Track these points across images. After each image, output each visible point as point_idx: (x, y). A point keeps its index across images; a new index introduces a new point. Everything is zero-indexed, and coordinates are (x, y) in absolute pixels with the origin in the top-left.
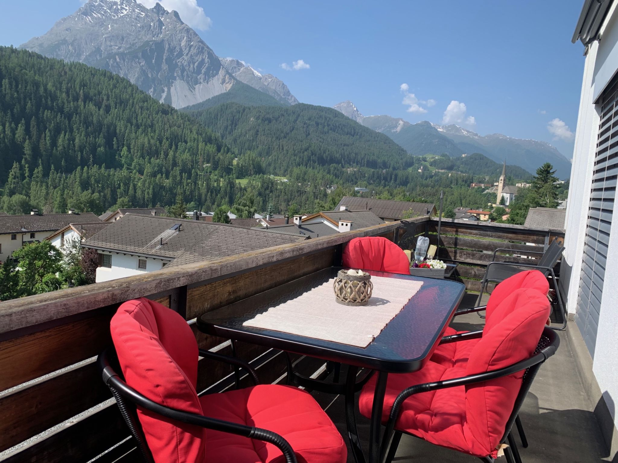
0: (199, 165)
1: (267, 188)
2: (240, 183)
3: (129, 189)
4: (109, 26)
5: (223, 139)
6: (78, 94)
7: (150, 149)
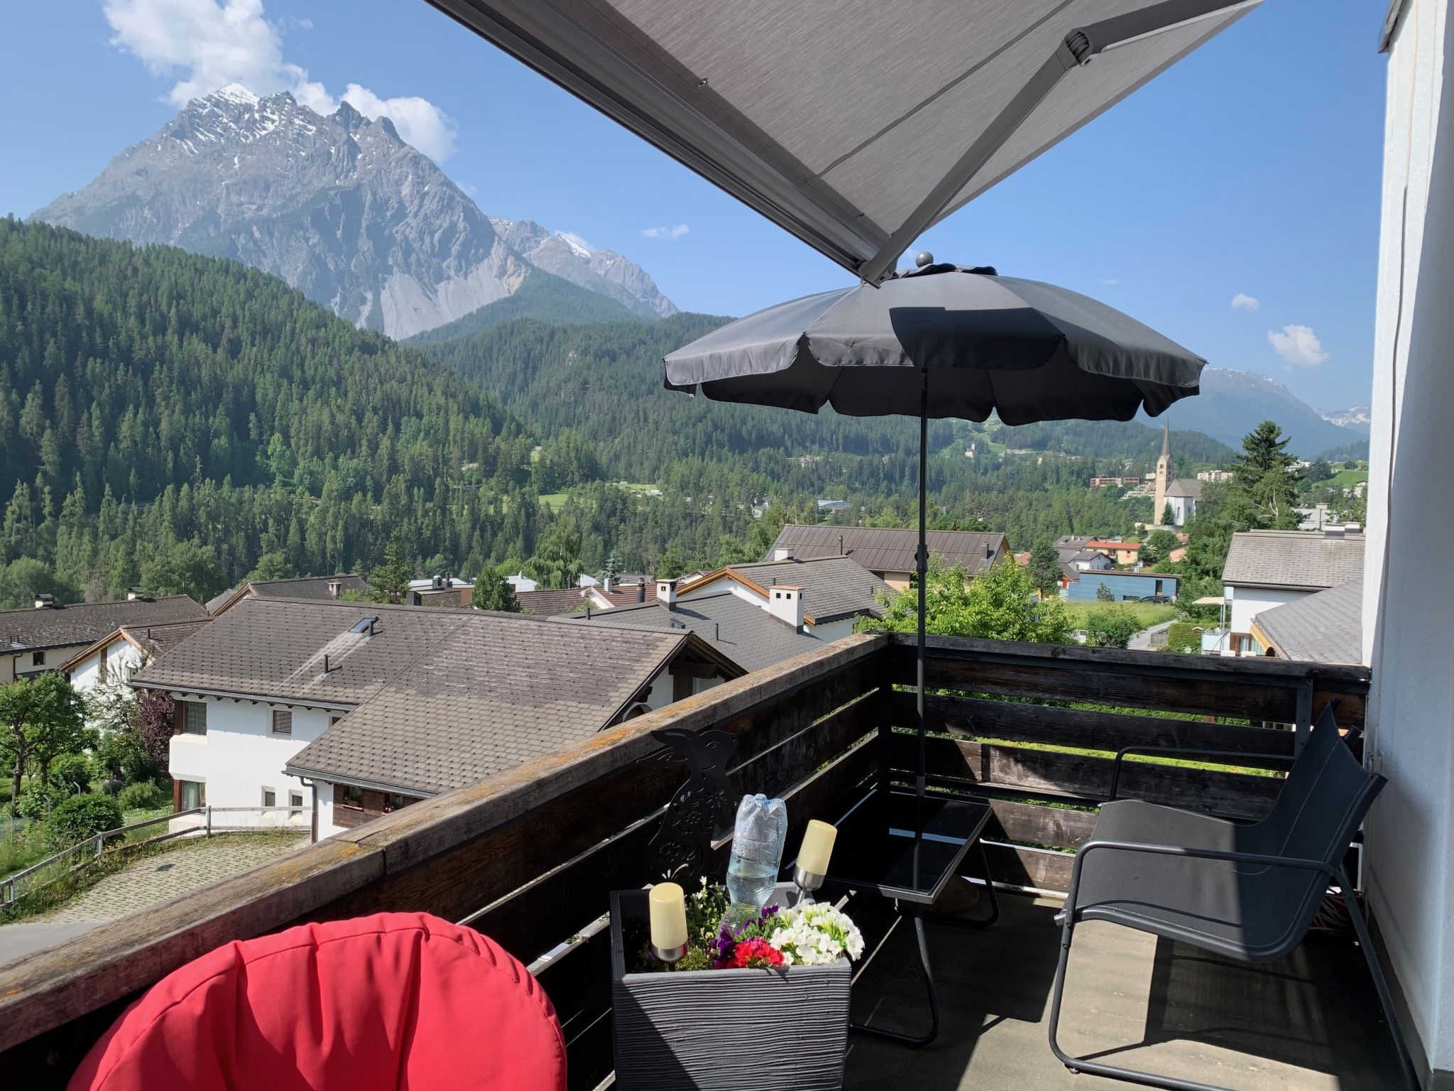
0: (451, 468)
1: (612, 513)
2: (548, 504)
3: (287, 531)
4: (236, 160)
5: (505, 403)
6: (165, 318)
7: (336, 435)
